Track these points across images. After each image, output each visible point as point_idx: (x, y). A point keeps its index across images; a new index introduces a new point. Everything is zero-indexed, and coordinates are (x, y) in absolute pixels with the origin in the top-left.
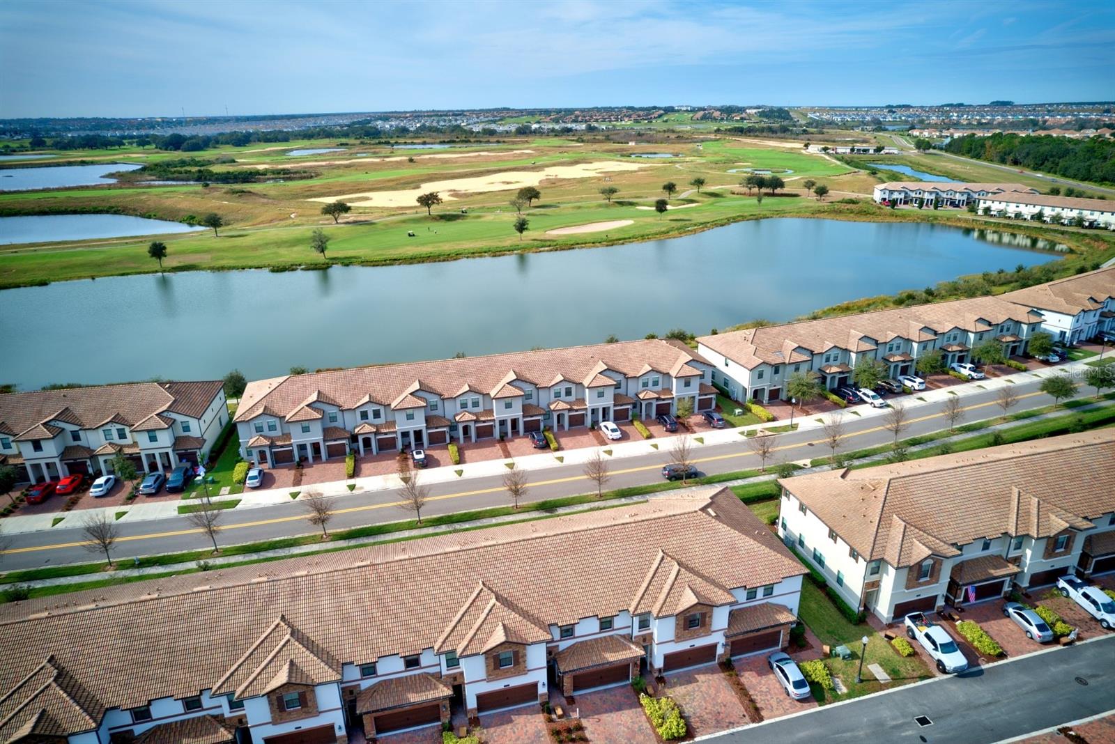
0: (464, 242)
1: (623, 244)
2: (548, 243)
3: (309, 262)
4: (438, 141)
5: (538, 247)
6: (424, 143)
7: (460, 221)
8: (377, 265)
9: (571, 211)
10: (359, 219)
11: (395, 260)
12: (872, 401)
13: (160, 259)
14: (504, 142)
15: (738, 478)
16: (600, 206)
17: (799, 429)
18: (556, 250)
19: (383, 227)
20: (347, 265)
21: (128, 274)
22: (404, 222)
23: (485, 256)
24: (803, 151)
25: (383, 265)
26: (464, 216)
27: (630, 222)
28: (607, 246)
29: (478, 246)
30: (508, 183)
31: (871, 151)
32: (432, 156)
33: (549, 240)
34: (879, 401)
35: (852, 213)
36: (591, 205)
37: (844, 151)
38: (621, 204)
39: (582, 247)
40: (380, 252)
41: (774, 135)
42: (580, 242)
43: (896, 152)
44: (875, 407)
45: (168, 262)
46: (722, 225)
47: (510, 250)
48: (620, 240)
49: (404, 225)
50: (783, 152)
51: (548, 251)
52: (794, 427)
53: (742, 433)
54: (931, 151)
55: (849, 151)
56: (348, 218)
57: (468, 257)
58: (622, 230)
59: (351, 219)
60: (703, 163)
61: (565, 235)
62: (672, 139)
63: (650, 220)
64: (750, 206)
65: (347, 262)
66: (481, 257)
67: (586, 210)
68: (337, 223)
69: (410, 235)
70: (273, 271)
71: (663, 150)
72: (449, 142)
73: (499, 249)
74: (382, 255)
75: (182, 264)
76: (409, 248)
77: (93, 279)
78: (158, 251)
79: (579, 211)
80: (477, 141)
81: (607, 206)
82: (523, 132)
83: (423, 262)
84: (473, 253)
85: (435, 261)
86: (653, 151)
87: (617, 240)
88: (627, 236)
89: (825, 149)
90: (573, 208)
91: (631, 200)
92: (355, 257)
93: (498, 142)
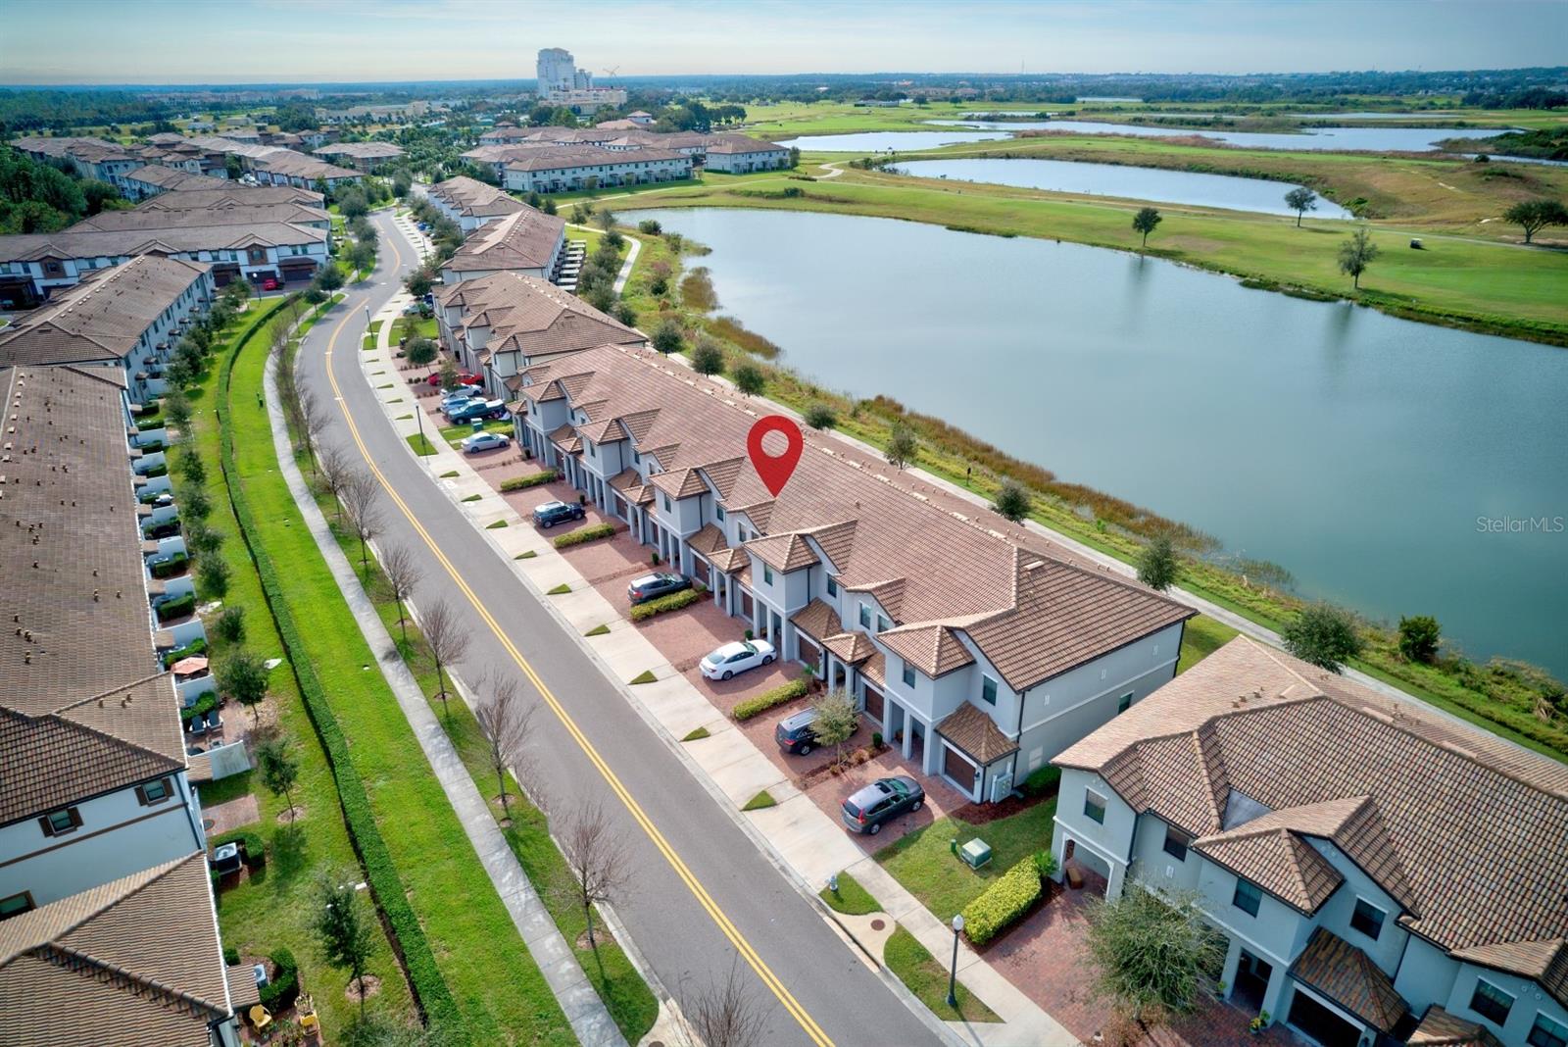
13: (1146, 233)
20: (1368, 305)
21: (1098, 245)
45: (1155, 240)
65: (1374, 301)
68: (1528, 243)
70: (1244, 284)
75: (1169, 248)
78: (1147, 220)
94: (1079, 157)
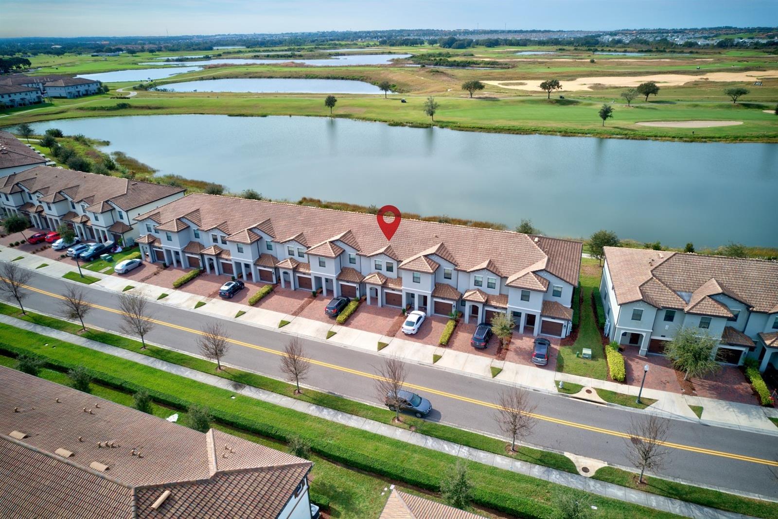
0: (551, 122)
1: (706, 142)
2: (626, 132)
3: (419, 122)
5: (613, 134)
7: (572, 106)
8: (462, 130)
9: (684, 108)
10: (491, 96)
11: (481, 128)
13: (331, 107)
16: (721, 106)
17: (648, 410)
18: (628, 139)
19: (503, 104)
20: (442, 127)
21: (310, 116)
22: (523, 101)
23: (556, 135)
26: (578, 102)
27: (741, 123)
28: (686, 141)
29: (559, 126)
33: (629, 130)
36: (710, 105)
38: (747, 106)
39: (658, 140)
40: (475, 121)
42: (659, 134)
45: (337, 110)
47: (584, 133)
48: (705, 138)
49: (521, 104)
52: (641, 402)
56: (485, 94)
57: (540, 134)
58: (720, 129)
61: (650, 128)
63: (762, 123)
66: (551, 135)
67: (702, 109)
68: (472, 97)
70: (389, 125)
72: (646, 51)
73: (574, 131)
75: (345, 113)
76: (501, 121)
77: (290, 116)
78: (331, 101)
79: (694, 109)
81: (729, 107)
83: (499, 132)
84: (549, 131)
87: (702, 138)
88: (717, 135)
90: (689, 105)
92: (454, 123)
94: (251, 75)
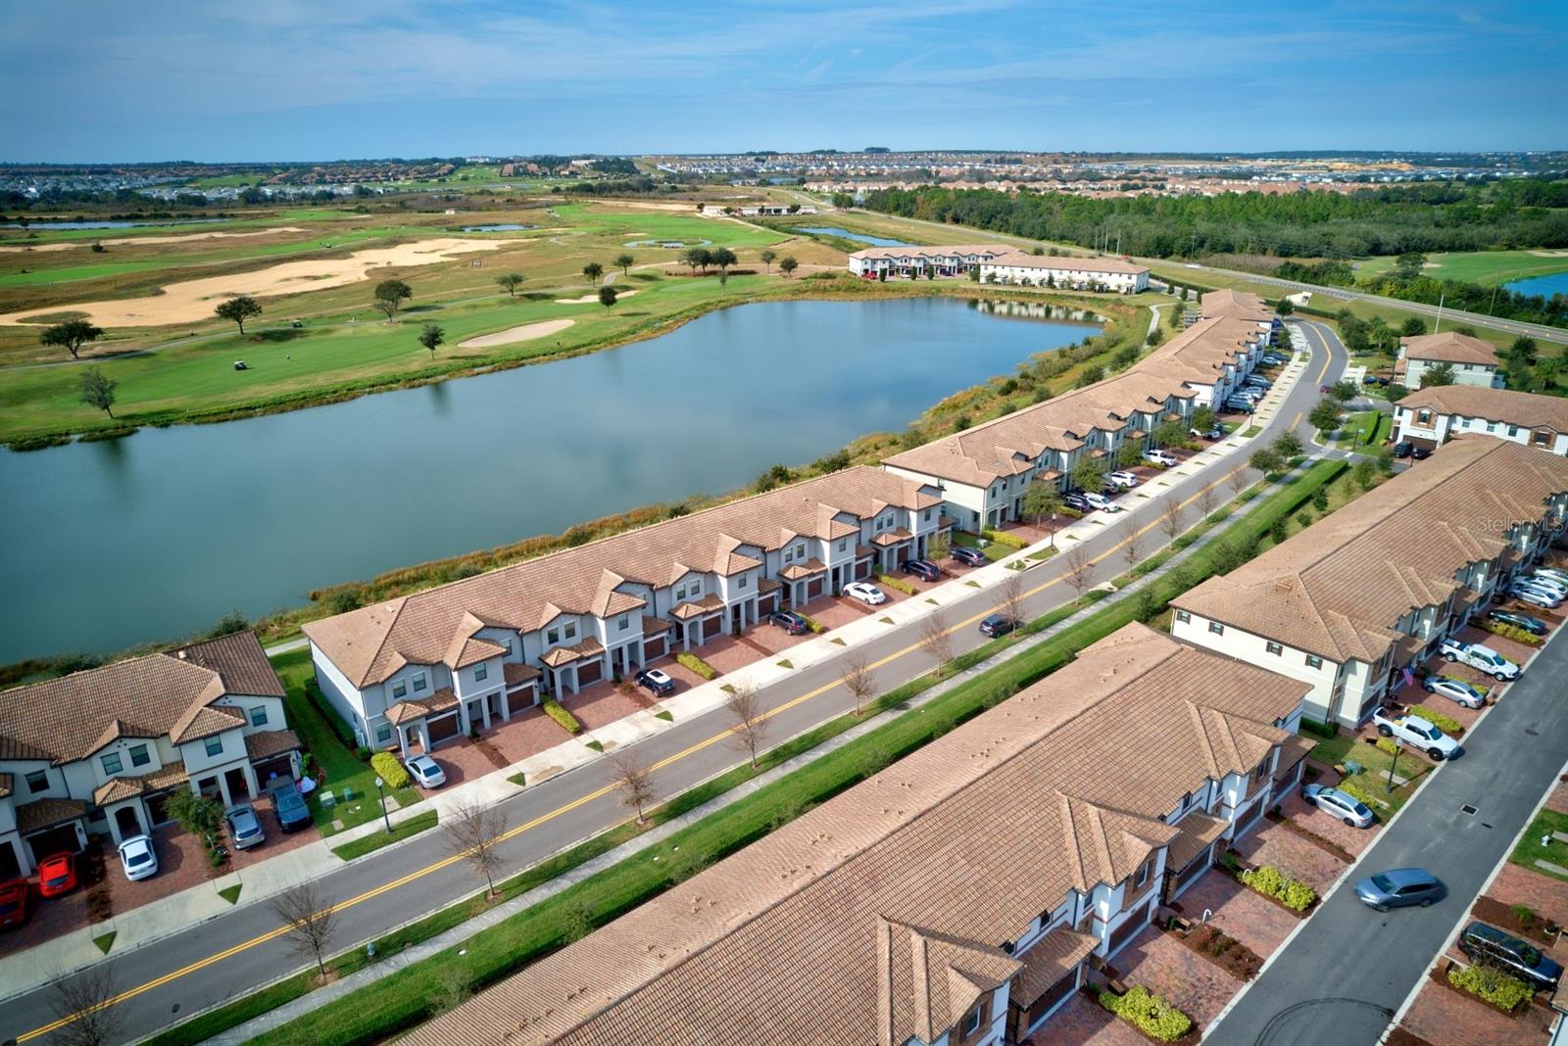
0: (341, 371)
1: (588, 353)
2: (481, 361)
3: (83, 427)
4: (108, 215)
6: (80, 220)
7: (298, 339)
9: (464, 312)
12: (1104, 505)
14: (232, 216)
15: (1062, 619)
17: (1062, 551)
19: (172, 360)
20: (166, 425)
24: (698, 215)
25: (235, 419)
26: (301, 332)
27: (568, 322)
29: (372, 375)
30: (316, 278)
31: (784, 212)
32: (125, 241)
33: (479, 356)
34: (1111, 505)
35: (839, 290)
36: (489, 302)
37: (751, 212)
38: (530, 296)
39: (534, 362)
40: (212, 399)
41: (637, 194)
43: (814, 211)
44: (1109, 512)
46: (696, 318)
48: (579, 347)
49: (206, 353)
50: (674, 216)
51: (488, 372)
52: (1053, 549)
53: (1010, 566)
54: (853, 209)
55: (756, 212)
57: (371, 393)
58: (567, 333)
59: (98, 350)
60: (583, 236)
62: (499, 204)
63: (593, 317)
64: (708, 289)
65: (163, 420)
66: (390, 390)
68: (78, 358)
69: (238, 368)
71: (505, 220)
72: (128, 218)
74: (217, 403)
76: (254, 388)
79: (478, 311)
80: (184, 216)
82: (252, 199)
83: (300, 407)
84: (374, 386)
85: (321, 404)
86: (492, 221)
87: (575, 348)
89: (728, 211)
90: (466, 308)
91: (541, 291)
93: (222, 216)
